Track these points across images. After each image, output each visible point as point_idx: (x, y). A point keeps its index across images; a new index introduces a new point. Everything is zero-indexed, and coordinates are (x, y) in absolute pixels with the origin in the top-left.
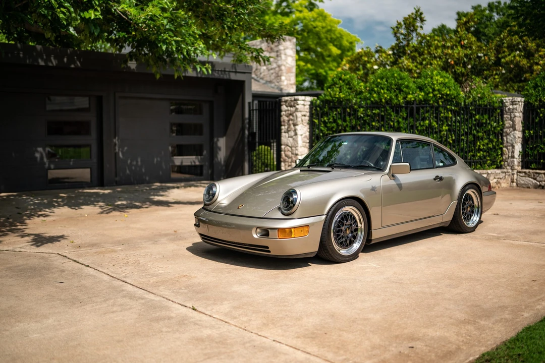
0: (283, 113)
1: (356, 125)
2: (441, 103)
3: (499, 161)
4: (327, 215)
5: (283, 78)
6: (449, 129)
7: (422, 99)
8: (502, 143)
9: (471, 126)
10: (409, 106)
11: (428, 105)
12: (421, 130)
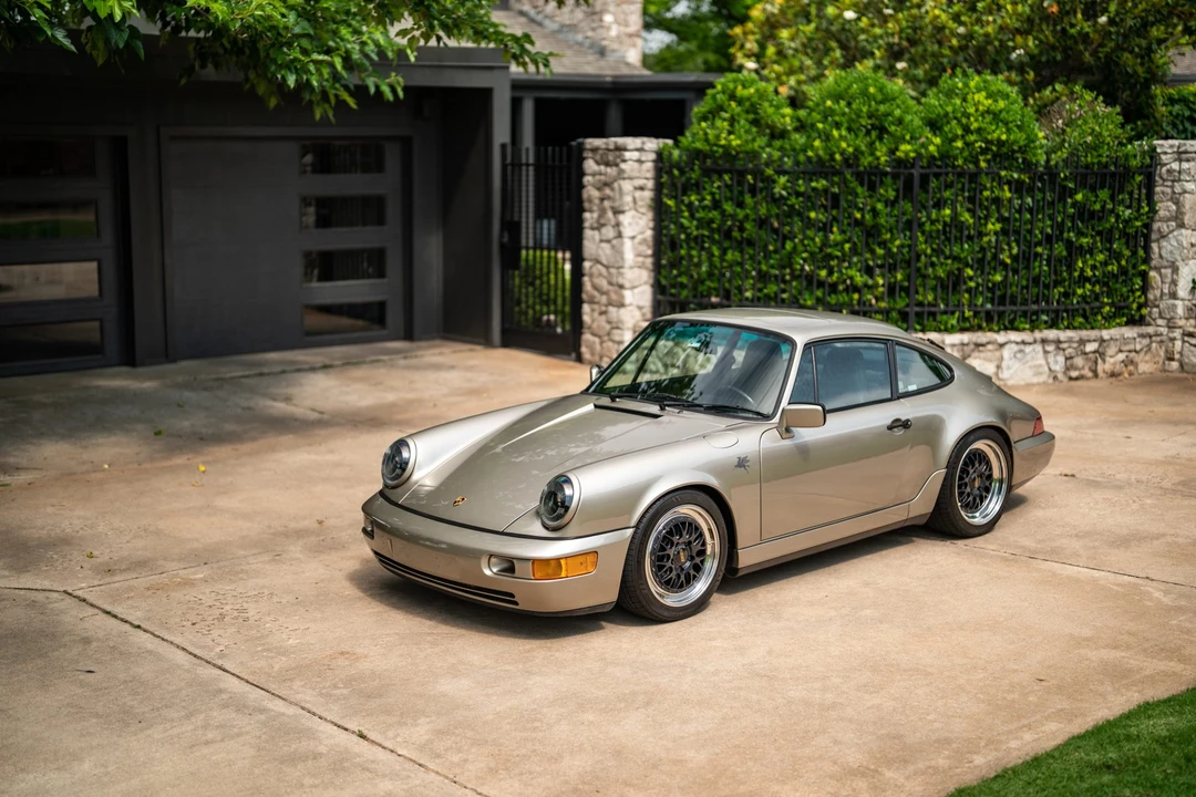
0: (587, 179)
1: (768, 217)
2: (983, 164)
3: (1135, 306)
4: (637, 527)
5: (608, 18)
6: (1002, 229)
7: (936, 154)
8: (1147, 260)
9: (1063, 220)
10: (902, 170)
11: (950, 169)
12: (931, 232)
